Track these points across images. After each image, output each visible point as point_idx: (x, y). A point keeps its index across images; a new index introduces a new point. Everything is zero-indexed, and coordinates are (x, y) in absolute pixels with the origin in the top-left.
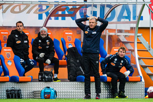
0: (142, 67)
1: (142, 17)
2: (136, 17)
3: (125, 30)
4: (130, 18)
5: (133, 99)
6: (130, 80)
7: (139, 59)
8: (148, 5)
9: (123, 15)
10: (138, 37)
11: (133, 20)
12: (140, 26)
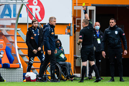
0: (21, 56)
1: (21, 14)
2: (16, 14)
3: (6, 25)
4: (11, 16)
5: (13, 82)
6: (11, 67)
7: (19, 49)
8: (26, 5)
9: (5, 13)
10: (18, 31)
11: (13, 17)
12: (19, 22)
